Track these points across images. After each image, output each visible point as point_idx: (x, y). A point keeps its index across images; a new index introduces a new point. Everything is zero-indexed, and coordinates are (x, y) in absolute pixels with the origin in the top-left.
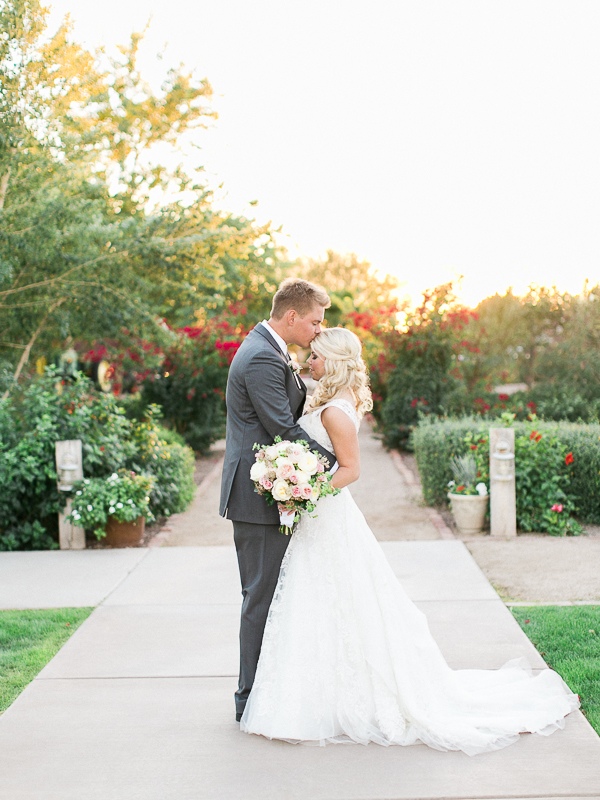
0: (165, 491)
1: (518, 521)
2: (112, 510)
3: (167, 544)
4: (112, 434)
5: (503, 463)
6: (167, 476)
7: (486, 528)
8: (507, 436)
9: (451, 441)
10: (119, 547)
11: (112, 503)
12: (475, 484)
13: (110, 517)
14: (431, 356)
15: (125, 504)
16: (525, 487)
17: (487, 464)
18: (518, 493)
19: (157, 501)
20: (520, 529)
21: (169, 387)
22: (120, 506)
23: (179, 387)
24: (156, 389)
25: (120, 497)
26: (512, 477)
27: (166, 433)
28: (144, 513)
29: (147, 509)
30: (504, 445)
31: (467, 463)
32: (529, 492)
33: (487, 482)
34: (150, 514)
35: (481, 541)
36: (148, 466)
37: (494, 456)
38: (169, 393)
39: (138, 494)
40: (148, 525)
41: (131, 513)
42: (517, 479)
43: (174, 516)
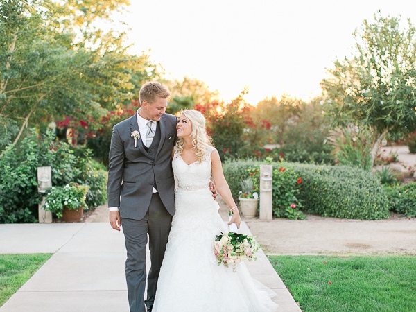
0: (95, 194)
1: (273, 212)
2: (66, 203)
3: (94, 221)
4: (67, 163)
5: (266, 183)
6: (96, 186)
7: (257, 215)
8: (269, 169)
9: (241, 171)
10: (69, 222)
11: (66, 199)
12: (252, 193)
13: (65, 207)
14: (232, 129)
15: (73, 200)
16: (277, 195)
17: (258, 183)
18: (274, 197)
19: (90, 199)
20: (274, 216)
21: (100, 141)
22: (70, 201)
23: (105, 142)
24: (94, 142)
25: (70, 196)
26: (271, 190)
27: (97, 164)
28: (83, 205)
29: (84, 202)
30: (267, 174)
31: (248, 182)
32: (279, 198)
33: (258, 192)
34: (86, 205)
35: (254, 222)
36: (86, 181)
37: (262, 179)
38: (100, 144)
39: (80, 195)
40: (85, 211)
41: (76, 204)
42: (273, 191)
43: (99, 207)
